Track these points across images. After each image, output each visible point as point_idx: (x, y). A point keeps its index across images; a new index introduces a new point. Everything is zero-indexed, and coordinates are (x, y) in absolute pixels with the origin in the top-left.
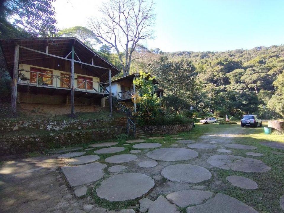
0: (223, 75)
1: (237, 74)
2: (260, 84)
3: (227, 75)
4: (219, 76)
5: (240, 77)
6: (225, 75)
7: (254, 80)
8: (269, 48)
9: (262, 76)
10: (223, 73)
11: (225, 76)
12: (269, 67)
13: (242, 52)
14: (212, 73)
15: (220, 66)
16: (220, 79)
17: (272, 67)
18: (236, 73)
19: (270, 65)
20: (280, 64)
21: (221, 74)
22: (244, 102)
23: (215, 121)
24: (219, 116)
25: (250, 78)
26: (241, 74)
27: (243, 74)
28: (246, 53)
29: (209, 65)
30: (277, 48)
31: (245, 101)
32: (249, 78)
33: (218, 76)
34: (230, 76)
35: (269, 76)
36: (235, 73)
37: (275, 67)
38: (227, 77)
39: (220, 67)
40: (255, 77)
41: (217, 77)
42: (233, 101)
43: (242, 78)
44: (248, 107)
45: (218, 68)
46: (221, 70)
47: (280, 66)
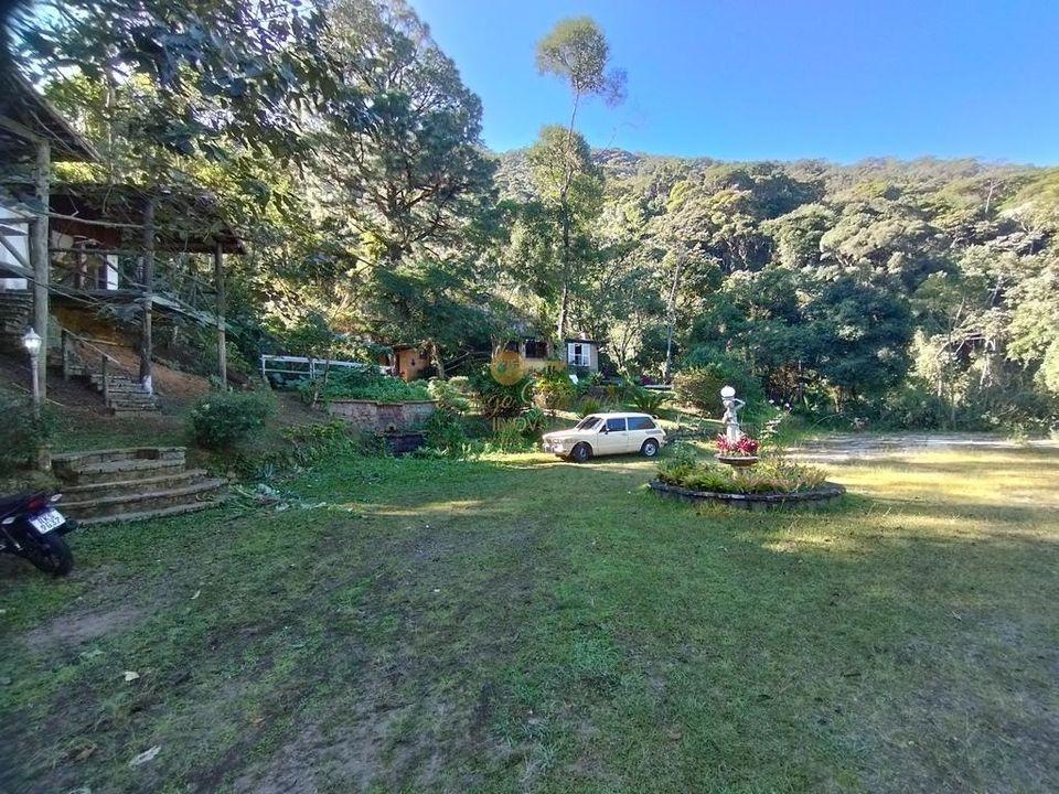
0: (746, 225)
1: (804, 224)
2: (899, 269)
3: (766, 226)
4: (733, 231)
5: (817, 239)
6: (755, 225)
7: (876, 246)
8: (910, 164)
9: (909, 230)
10: (749, 219)
11: (754, 232)
12: (926, 210)
13: (820, 171)
14: (706, 216)
15: (738, 188)
16: (735, 242)
17: (937, 209)
18: (804, 217)
19: (931, 201)
20: (970, 198)
21: (738, 222)
22: (846, 331)
23: (652, 441)
24: (698, 405)
25: (860, 237)
26: (820, 225)
27: (828, 224)
28: (837, 175)
29: (694, 186)
30: (934, 168)
31: (850, 324)
32: (856, 239)
33: (725, 227)
34: (778, 230)
35: (937, 236)
36: (797, 219)
37: (949, 208)
38: (765, 233)
39: (738, 194)
40: (880, 233)
41: (722, 231)
42: (789, 324)
43: (827, 239)
44: (862, 360)
45: (731, 194)
46: (742, 206)
47: (966, 208)
